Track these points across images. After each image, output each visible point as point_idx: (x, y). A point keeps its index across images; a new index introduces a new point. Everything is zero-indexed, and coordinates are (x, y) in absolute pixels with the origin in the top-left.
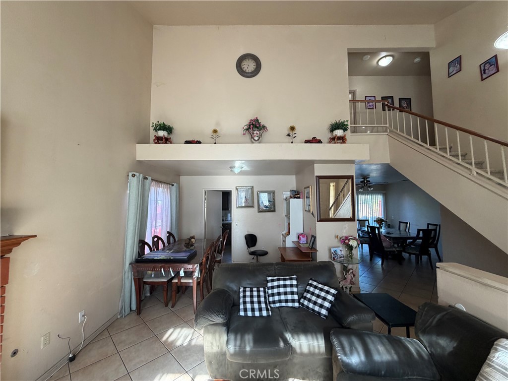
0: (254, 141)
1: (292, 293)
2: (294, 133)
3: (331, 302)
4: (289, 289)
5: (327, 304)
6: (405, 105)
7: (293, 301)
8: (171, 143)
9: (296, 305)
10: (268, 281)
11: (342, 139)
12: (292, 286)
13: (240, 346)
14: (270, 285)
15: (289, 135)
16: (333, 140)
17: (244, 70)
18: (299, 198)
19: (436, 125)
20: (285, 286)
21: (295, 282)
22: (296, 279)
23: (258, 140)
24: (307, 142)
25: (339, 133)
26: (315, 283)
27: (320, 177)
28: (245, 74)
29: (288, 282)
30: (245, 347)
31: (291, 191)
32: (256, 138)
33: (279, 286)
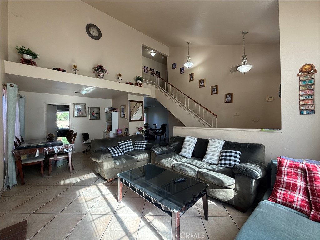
0: (100, 77)
1: (131, 146)
2: (121, 77)
3: (145, 145)
4: (129, 145)
5: (144, 146)
6: (158, 74)
7: (131, 148)
8: (36, 66)
9: (133, 149)
10: (119, 144)
11: (141, 85)
12: (130, 143)
13: (121, 162)
14: (121, 145)
15: (118, 78)
16: (137, 84)
17: (91, 33)
18: (116, 111)
19: (168, 84)
20: (128, 144)
21: (131, 142)
22: (131, 140)
23: (102, 77)
24: (127, 83)
25: (139, 82)
26: (138, 141)
27: (131, 101)
28: (92, 36)
29: (129, 142)
30: (123, 161)
31: (109, 108)
32: (101, 76)
33: (125, 144)
